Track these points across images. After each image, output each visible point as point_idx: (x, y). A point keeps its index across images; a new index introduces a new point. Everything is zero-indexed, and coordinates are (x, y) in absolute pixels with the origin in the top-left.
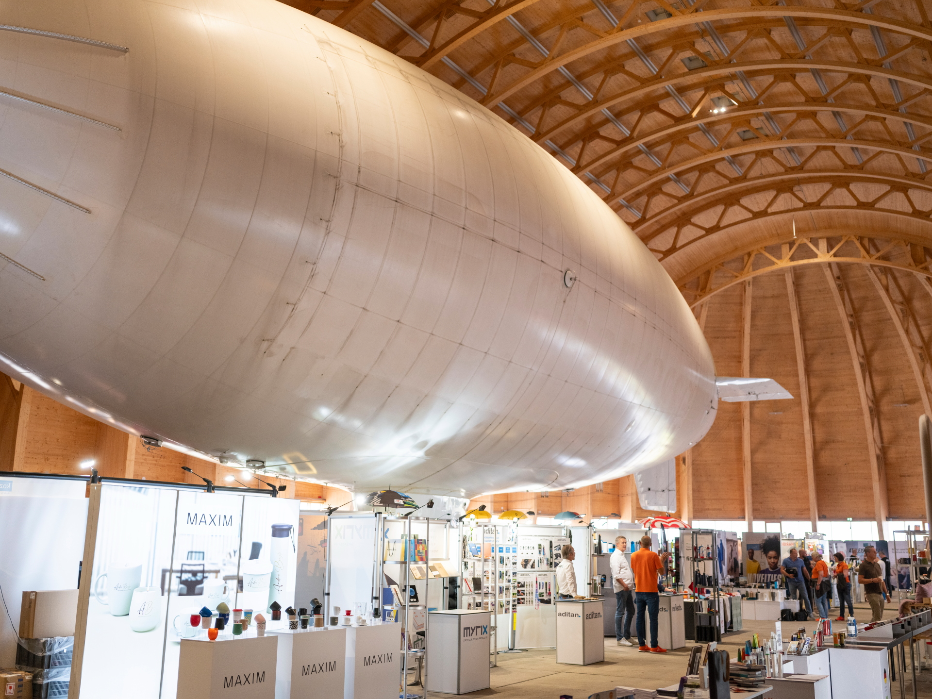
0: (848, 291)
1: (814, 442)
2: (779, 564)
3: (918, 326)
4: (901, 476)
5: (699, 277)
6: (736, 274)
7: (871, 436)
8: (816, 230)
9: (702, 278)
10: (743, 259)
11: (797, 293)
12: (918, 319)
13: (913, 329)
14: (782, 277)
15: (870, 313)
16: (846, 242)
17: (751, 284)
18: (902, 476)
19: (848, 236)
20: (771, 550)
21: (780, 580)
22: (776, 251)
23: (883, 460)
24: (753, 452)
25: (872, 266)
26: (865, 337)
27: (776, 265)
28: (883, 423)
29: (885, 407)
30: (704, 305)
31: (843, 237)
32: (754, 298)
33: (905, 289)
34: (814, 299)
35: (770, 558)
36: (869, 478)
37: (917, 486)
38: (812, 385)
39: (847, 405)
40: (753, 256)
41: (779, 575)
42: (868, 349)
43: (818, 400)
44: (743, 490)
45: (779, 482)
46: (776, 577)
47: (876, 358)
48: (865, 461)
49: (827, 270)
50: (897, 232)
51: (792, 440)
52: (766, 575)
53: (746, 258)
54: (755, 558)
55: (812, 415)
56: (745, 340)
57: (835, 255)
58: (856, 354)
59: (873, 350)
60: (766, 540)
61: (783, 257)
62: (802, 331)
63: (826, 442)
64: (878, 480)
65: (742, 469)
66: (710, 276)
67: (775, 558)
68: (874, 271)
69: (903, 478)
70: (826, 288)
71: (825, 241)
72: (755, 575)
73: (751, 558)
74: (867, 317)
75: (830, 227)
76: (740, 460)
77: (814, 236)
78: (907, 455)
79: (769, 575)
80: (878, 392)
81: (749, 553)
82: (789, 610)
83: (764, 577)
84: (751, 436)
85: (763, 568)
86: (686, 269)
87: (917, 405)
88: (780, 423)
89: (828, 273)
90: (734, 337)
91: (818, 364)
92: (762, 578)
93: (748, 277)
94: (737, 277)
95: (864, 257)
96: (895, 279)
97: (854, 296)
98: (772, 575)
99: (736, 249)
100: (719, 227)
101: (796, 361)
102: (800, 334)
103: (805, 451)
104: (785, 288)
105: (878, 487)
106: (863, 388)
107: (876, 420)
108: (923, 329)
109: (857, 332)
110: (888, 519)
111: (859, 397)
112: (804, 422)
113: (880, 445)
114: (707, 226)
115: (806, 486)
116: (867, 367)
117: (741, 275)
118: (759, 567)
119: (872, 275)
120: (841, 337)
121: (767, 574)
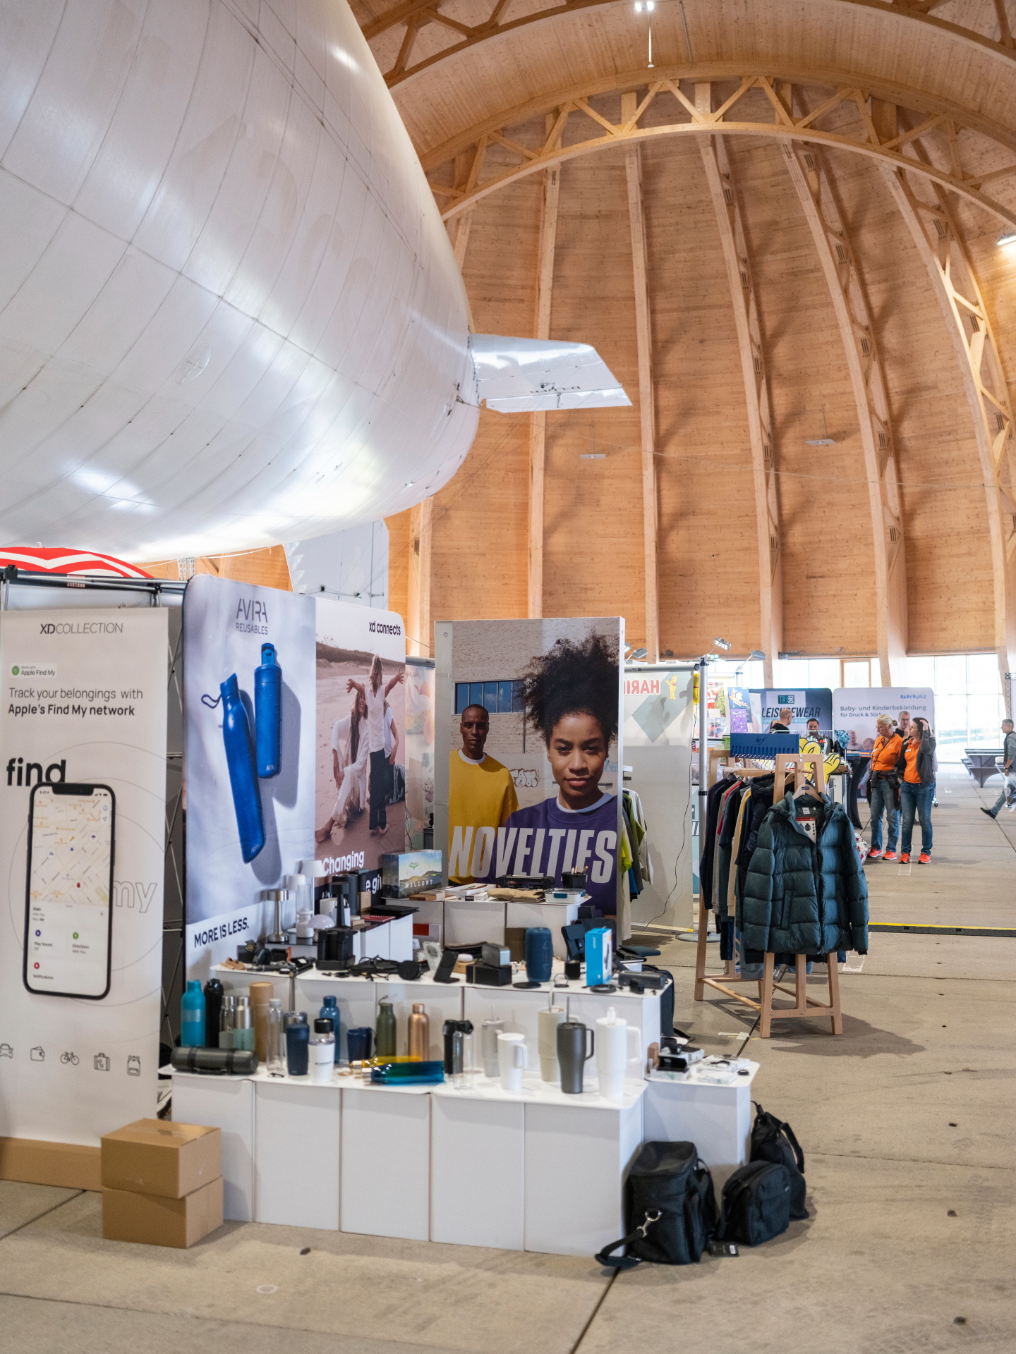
0: (742, 209)
1: (660, 515)
2: (604, 779)
3: (863, 285)
4: (809, 577)
5: (453, 160)
6: (528, 153)
7: (763, 500)
8: (692, 63)
9: (461, 160)
10: (544, 124)
11: (646, 208)
12: (866, 270)
13: (855, 289)
14: (618, 172)
15: (779, 256)
16: (749, 90)
17: (558, 177)
18: (811, 577)
19: (755, 78)
20: (573, 706)
21: (609, 860)
22: (609, 106)
23: (780, 546)
24: (547, 532)
25: (795, 144)
26: (765, 308)
27: (609, 136)
28: (784, 476)
29: (790, 448)
30: (463, 221)
31: (744, 80)
32: (561, 217)
33: (849, 205)
34: (677, 224)
35: (566, 748)
36: (754, 581)
37: (835, 596)
38: (662, 403)
39: (722, 443)
40: (564, 115)
41: (603, 834)
42: (768, 333)
43: (671, 433)
44: (526, 604)
45: (592, 589)
46: (592, 844)
47: (781, 351)
48: (747, 549)
49: (708, 154)
50: (849, 72)
51: (620, 510)
52: (541, 833)
53: (550, 119)
54: (489, 748)
55: (659, 463)
56: (542, 303)
57: (725, 117)
58: (748, 337)
59: (778, 333)
60: (549, 661)
61: (623, 118)
62: (651, 292)
63: (681, 515)
64: (770, 584)
65: (526, 565)
66: (477, 157)
67: (587, 746)
68: (798, 157)
69: (813, 580)
70: (700, 201)
71: (708, 87)
72: (489, 831)
73: (475, 749)
74: (773, 266)
75: (720, 56)
76: (522, 547)
77: (686, 75)
78: (822, 538)
79: (556, 834)
80: (779, 418)
81: (466, 724)
82: (686, 1150)
83: (530, 842)
84: (545, 502)
85: (526, 799)
86: (428, 137)
87: (847, 443)
88: (599, 477)
89: (708, 159)
90: (522, 301)
91: (674, 362)
92: (523, 851)
93: (551, 161)
94: (530, 159)
95: (782, 123)
96: (832, 182)
97: (751, 220)
98: (572, 833)
99: (531, 99)
100: (496, 24)
101: (635, 355)
102: (647, 297)
103: (643, 530)
104: (624, 197)
105: (769, 596)
106: (757, 407)
107: (772, 472)
108: (872, 289)
109: (752, 296)
110: (781, 655)
111: (748, 426)
112: (644, 473)
113: (776, 521)
114: (471, 24)
115: (642, 597)
116: (765, 368)
117: (539, 155)
118: (510, 795)
119: (793, 165)
120: (720, 307)
121: (548, 827)
